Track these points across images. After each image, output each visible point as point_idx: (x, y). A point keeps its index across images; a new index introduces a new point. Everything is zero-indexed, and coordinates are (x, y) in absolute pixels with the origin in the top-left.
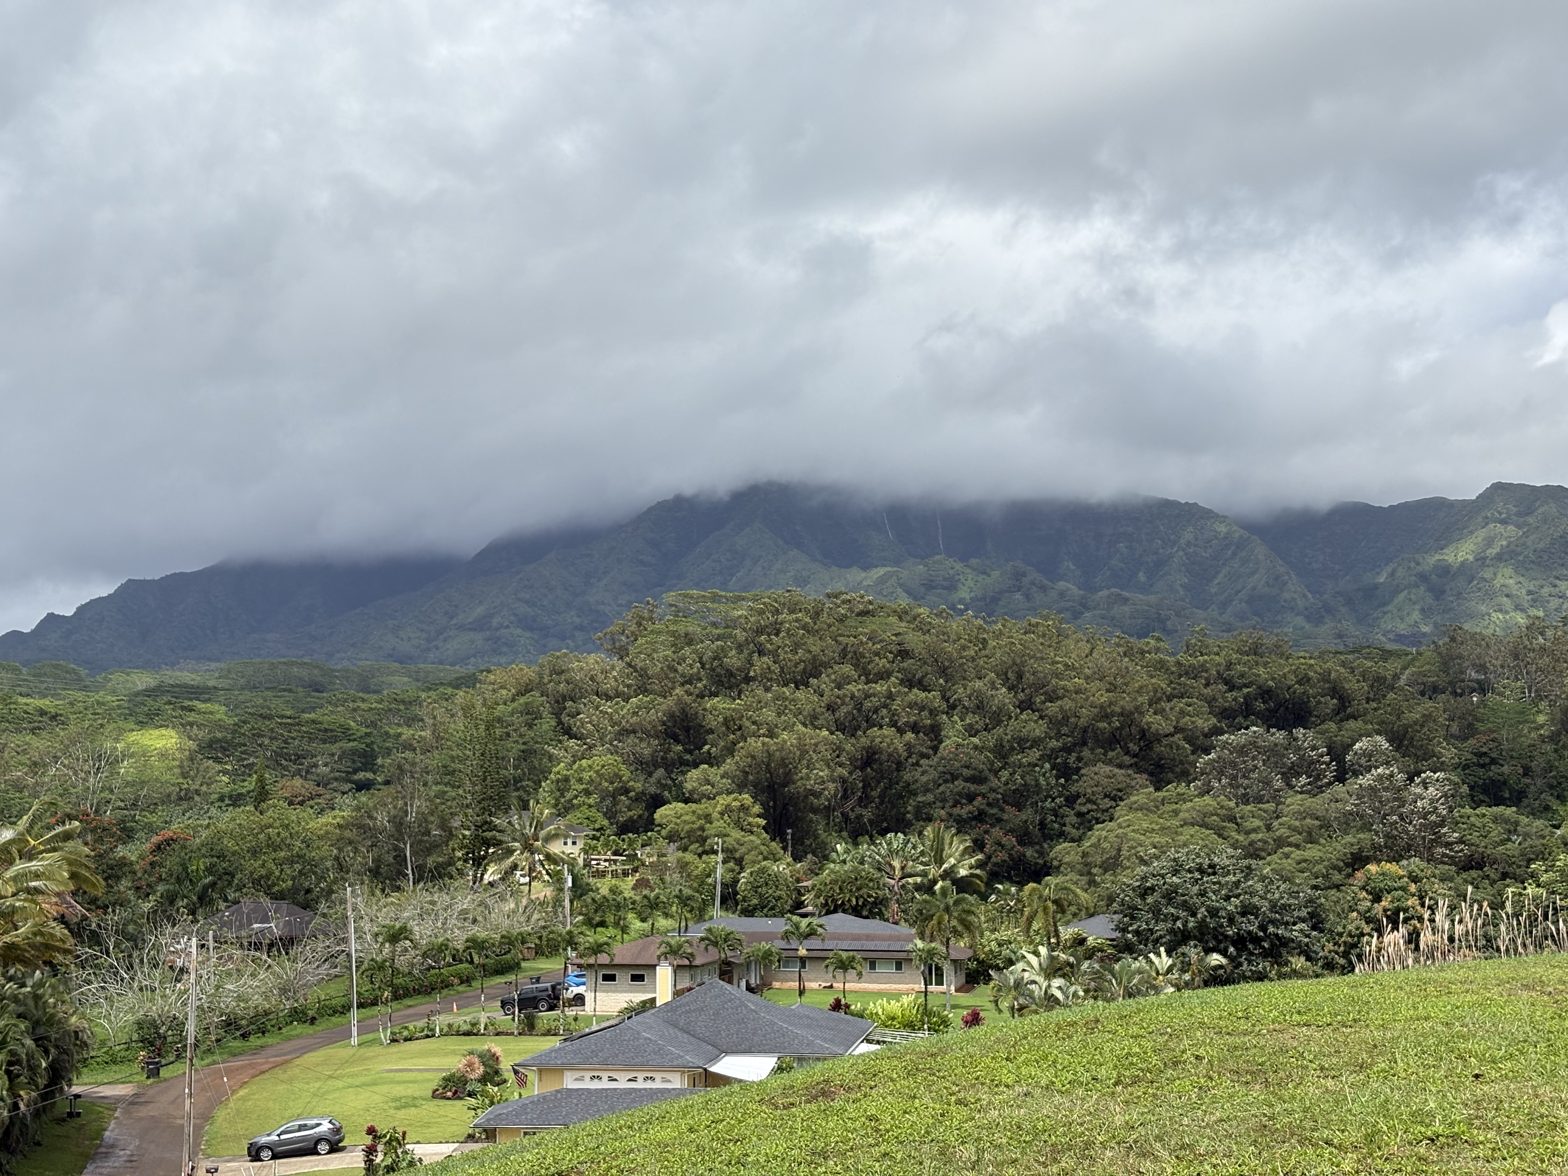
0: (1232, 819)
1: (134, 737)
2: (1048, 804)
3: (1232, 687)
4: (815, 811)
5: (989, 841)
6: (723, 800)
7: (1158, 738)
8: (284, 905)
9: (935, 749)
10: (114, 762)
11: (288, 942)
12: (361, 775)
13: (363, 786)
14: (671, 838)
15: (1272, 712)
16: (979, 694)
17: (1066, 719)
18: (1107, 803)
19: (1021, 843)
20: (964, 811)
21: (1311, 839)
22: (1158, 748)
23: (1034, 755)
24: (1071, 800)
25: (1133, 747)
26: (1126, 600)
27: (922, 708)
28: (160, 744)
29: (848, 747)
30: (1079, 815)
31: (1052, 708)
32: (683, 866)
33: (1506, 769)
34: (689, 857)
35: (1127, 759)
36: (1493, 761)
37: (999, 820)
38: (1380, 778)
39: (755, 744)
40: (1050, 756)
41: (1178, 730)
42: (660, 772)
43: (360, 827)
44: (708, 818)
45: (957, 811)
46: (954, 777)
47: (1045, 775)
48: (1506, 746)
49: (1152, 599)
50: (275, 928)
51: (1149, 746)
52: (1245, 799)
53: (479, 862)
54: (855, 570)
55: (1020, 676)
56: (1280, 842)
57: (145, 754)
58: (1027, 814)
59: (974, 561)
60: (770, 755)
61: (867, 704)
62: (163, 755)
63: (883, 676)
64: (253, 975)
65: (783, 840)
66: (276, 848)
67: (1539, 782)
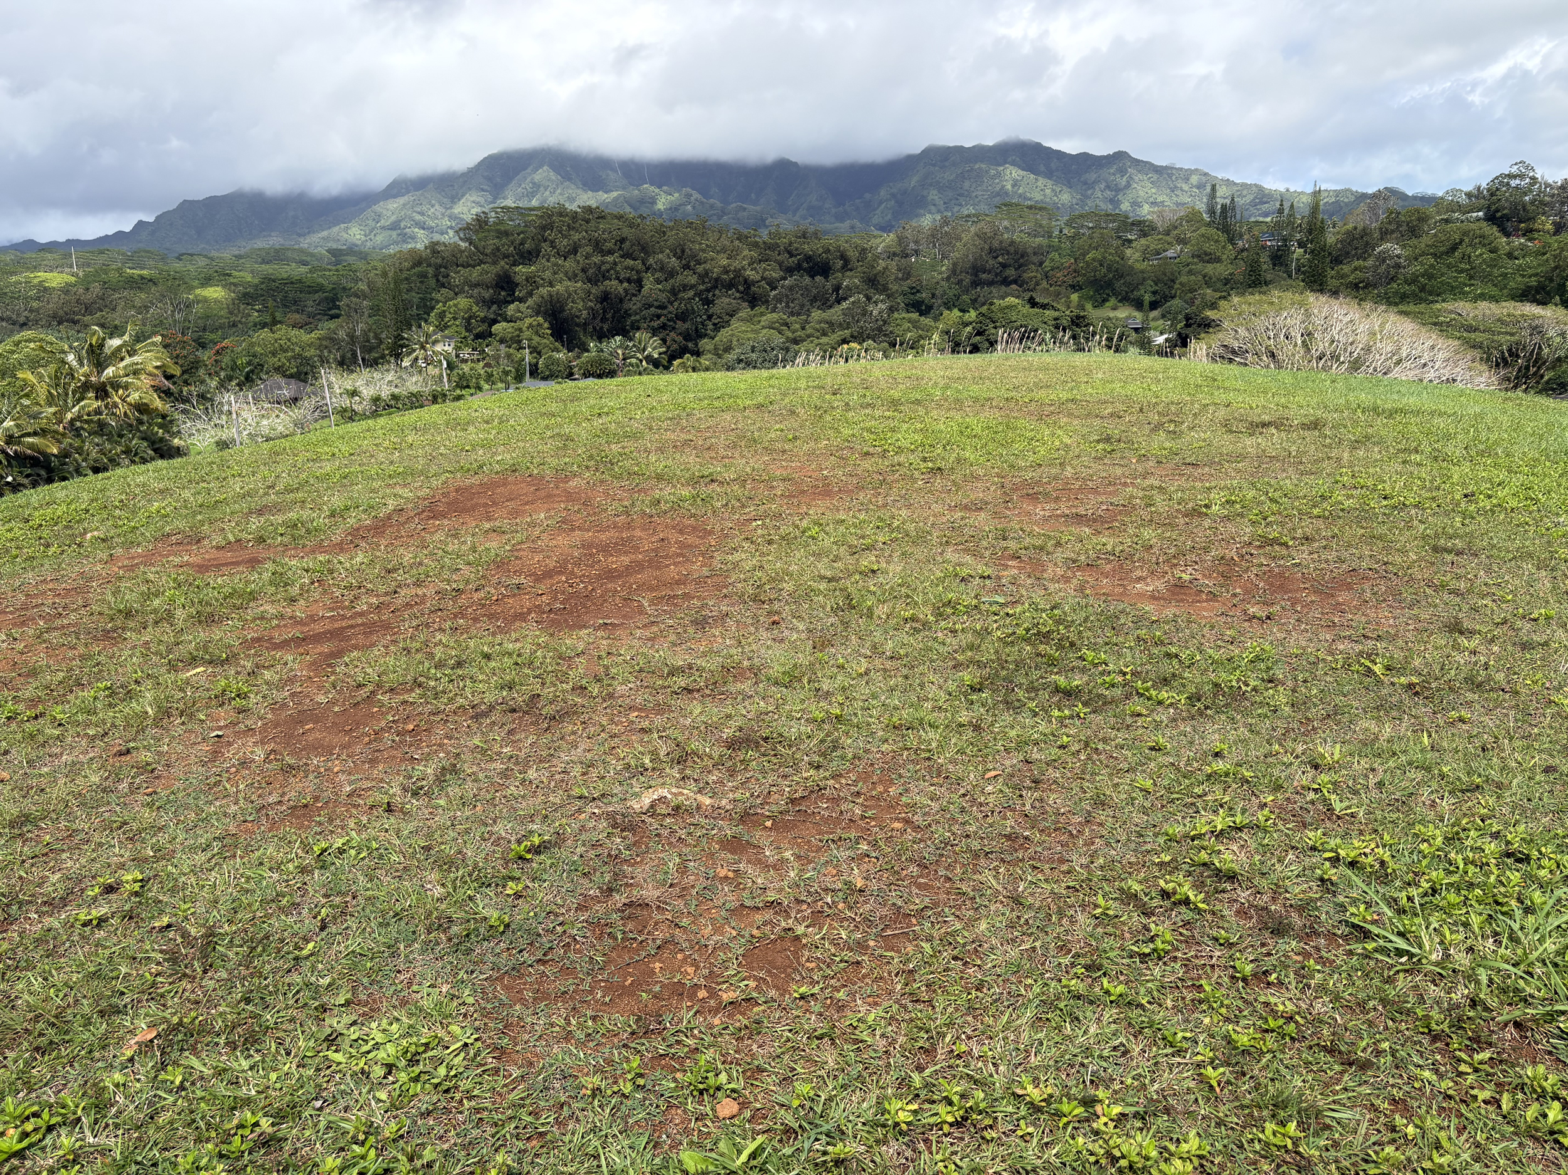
0: (787, 325)
1: (198, 291)
2: (699, 320)
3: (791, 255)
4: (578, 325)
5: (669, 339)
6: (528, 321)
7: (754, 283)
8: (293, 381)
9: (640, 291)
10: (188, 306)
11: (295, 400)
12: (333, 312)
13: (333, 317)
14: (502, 341)
15: (811, 268)
16: (661, 262)
17: (707, 274)
18: (727, 318)
19: (685, 339)
20: (655, 324)
21: (825, 334)
22: (753, 289)
23: (691, 293)
24: (710, 317)
25: (741, 288)
26: (745, 209)
27: (632, 270)
28: (215, 295)
29: (594, 291)
30: (714, 324)
31: (700, 269)
32: (509, 356)
33: (924, 295)
34: (511, 350)
35: (738, 295)
36: (918, 291)
37: (674, 328)
38: (853, 302)
39: (544, 291)
40: (698, 294)
41: (763, 278)
42: (494, 307)
43: (331, 339)
44: (520, 330)
45: (652, 324)
46: (650, 306)
47: (697, 305)
48: (924, 283)
49: (758, 208)
50: (286, 393)
51: (749, 288)
52: (792, 314)
53: (398, 356)
54: (600, 193)
55: (683, 251)
56: (808, 336)
57: (206, 300)
58: (687, 325)
59: (665, 188)
60: (551, 296)
61: (603, 268)
62: (216, 301)
63: (610, 252)
64: (277, 416)
65: (562, 342)
66: (286, 351)
67: (939, 301)
